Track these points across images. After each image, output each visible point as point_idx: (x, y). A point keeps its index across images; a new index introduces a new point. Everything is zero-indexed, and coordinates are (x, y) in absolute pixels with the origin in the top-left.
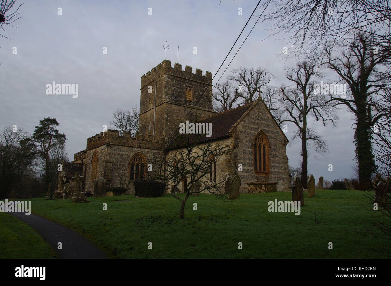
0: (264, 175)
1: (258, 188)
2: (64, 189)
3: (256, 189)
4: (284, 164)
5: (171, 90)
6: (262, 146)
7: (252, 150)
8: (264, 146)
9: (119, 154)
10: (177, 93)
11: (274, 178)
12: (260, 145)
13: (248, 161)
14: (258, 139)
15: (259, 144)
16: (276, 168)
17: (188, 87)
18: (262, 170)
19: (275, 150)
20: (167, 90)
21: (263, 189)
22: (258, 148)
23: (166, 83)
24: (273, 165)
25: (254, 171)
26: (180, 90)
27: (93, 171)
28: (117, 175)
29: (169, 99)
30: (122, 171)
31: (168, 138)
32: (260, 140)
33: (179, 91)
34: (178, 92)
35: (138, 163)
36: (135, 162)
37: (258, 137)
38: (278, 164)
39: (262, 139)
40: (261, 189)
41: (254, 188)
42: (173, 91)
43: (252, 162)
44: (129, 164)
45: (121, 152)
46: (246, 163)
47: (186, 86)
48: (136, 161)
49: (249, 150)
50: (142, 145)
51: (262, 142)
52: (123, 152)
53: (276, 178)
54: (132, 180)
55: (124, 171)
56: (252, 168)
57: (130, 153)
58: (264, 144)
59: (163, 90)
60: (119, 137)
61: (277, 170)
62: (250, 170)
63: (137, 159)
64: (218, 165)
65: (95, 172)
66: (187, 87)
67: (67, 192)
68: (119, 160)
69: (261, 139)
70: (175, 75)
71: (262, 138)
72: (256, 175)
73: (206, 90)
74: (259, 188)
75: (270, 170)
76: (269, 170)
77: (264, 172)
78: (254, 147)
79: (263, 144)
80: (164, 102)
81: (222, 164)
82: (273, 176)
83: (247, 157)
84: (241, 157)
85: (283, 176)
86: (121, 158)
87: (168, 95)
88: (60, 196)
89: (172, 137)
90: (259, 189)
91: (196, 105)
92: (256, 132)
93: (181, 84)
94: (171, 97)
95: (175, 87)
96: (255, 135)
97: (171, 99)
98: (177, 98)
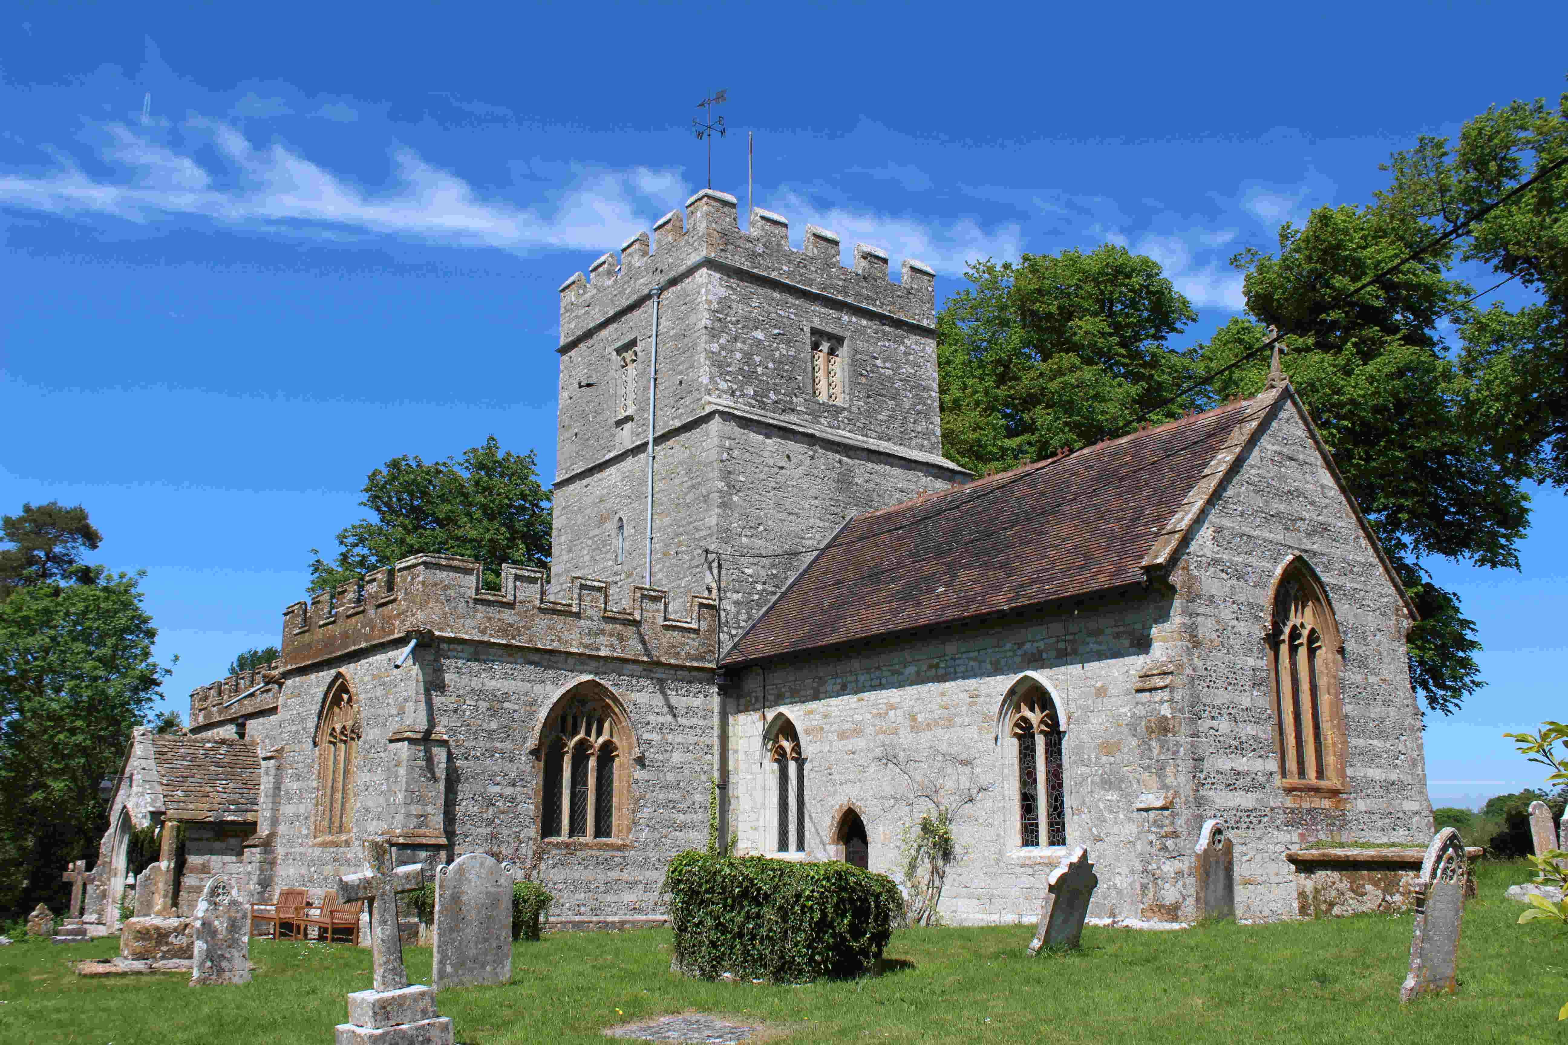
0: (1326, 803)
1: (1369, 888)
2: (200, 914)
3: (1352, 890)
4: (1402, 738)
5: (741, 351)
6: (1303, 640)
7: (1263, 663)
8: (1313, 637)
9: (479, 694)
10: (771, 365)
11: (1367, 817)
12: (1293, 636)
13: (1250, 730)
14: (1285, 603)
15: (1288, 630)
16: (1374, 758)
17: (822, 333)
18: (1311, 772)
19: (1362, 663)
20: (722, 348)
22: (1285, 651)
23: (715, 311)
24: (1361, 742)
25: (1277, 782)
26: (785, 352)
27: (324, 787)
29: (733, 394)
30: (496, 789)
31: (737, 603)
33: (777, 354)
34: (774, 361)
35: (582, 743)
36: (592, 739)
37: (1285, 591)
38: (1378, 737)
40: (1387, 890)
41: (1343, 886)
42: (748, 356)
43: (1268, 731)
44: (535, 752)
45: (493, 683)
46: (1244, 739)
47: (813, 331)
48: (575, 733)
49: (1251, 662)
50: (601, 639)
51: (1301, 620)
52: (506, 682)
53: (1374, 817)
54: (553, 839)
55: (508, 791)
56: (1272, 765)
57: (538, 688)
58: (1313, 631)
59: (702, 345)
60: (482, 597)
61: (1379, 774)
62: (1262, 779)
63: (576, 718)
64: (1079, 747)
65: (339, 795)
66: (817, 337)
67: (214, 933)
68: (485, 726)
70: (756, 271)
71: (1301, 595)
72: (1288, 802)
73: (906, 354)
74: (1373, 883)
75: (1349, 772)
76: (1342, 774)
77: (1322, 784)
78: (1268, 649)
79: (1307, 632)
80: (708, 409)
82: (1362, 805)
83: (1246, 702)
84: (1217, 702)
85: (1405, 806)
86: (494, 713)
87: (728, 373)
88: (164, 948)
89: (756, 596)
90: (1379, 893)
91: (864, 430)
92: (1275, 567)
93: (788, 318)
94: (743, 385)
95: (759, 335)
96: (1274, 581)
97: (743, 395)
98: (769, 390)
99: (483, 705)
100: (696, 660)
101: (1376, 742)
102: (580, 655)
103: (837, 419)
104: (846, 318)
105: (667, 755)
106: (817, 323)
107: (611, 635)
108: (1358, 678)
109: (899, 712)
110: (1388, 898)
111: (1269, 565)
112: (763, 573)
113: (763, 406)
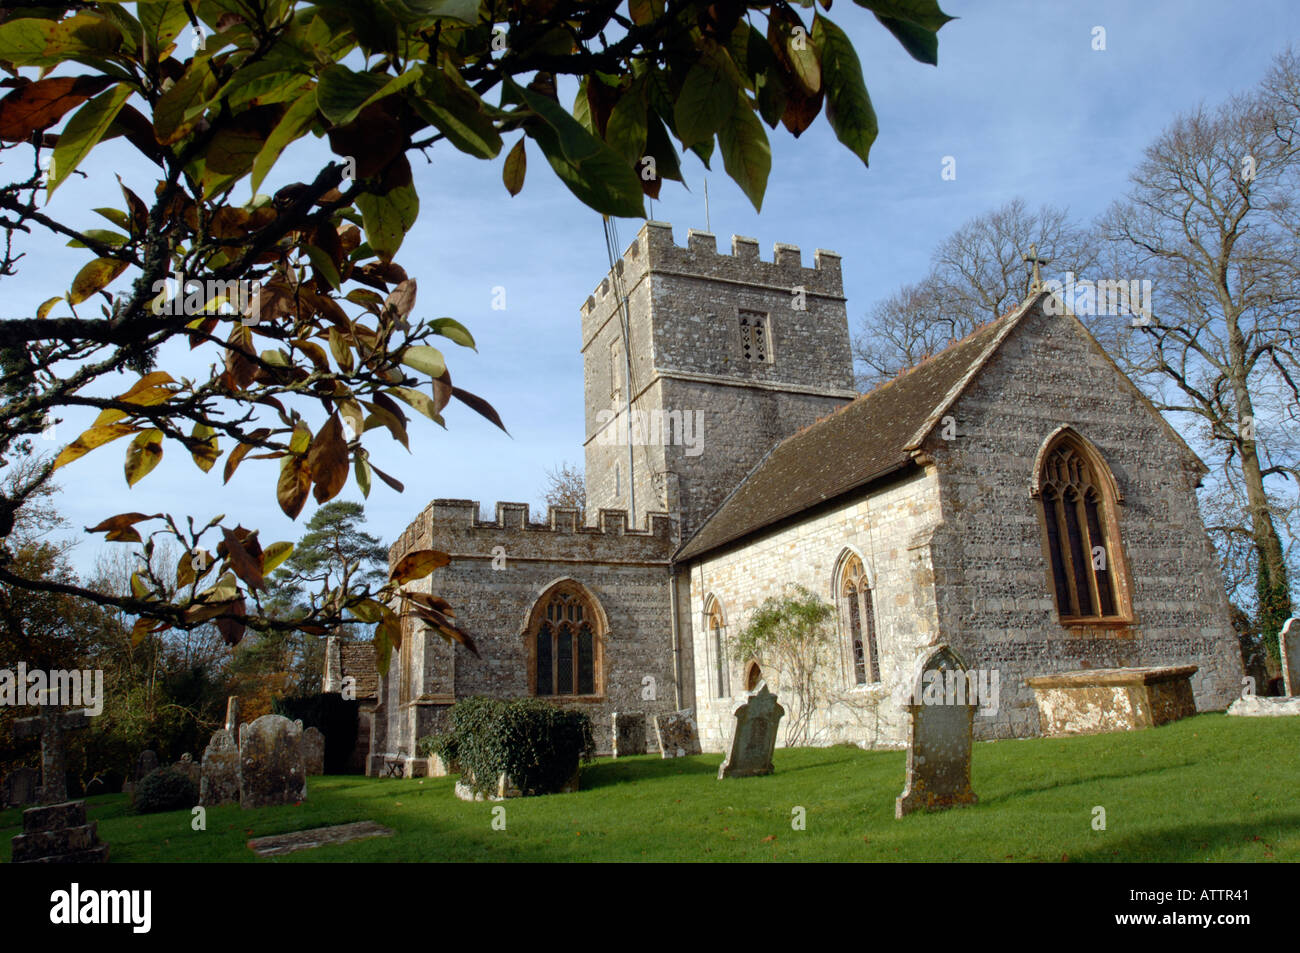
0: (1111, 636)
1: (1090, 706)
3: (1077, 708)
4: (1197, 573)
5: (682, 332)
6: (1080, 497)
7: (1034, 520)
8: (1089, 496)
9: (481, 595)
10: (707, 340)
11: (1158, 646)
12: (1069, 495)
13: (1021, 576)
14: (1058, 469)
15: (1063, 490)
16: (1165, 593)
17: (749, 312)
18: (1098, 611)
19: (1145, 512)
20: (666, 332)
21: (1120, 709)
22: (1061, 508)
23: (659, 306)
24: (1149, 580)
25: (1054, 617)
26: (718, 329)
28: (479, 677)
29: (677, 364)
30: (497, 663)
32: (1065, 472)
33: (712, 331)
34: (710, 337)
35: (565, 625)
36: (553, 621)
37: (1055, 458)
38: (1169, 575)
39: (1074, 467)
40: (1105, 708)
41: (1072, 705)
42: (688, 335)
43: (1043, 575)
44: (527, 632)
45: (492, 586)
46: (1014, 584)
47: (741, 311)
48: (559, 617)
49: (1019, 519)
50: (575, 549)
51: (1076, 481)
52: (502, 586)
53: (1169, 645)
54: (545, 697)
55: (507, 663)
56: (1048, 604)
57: (528, 588)
58: (1087, 486)
59: (649, 332)
60: (480, 526)
61: (1172, 607)
62: (1037, 617)
63: (559, 607)
64: (883, 601)
66: (745, 315)
68: (486, 618)
69: (1070, 469)
70: (691, 274)
71: (1075, 460)
72: (1067, 635)
74: (1094, 702)
75: (1137, 606)
77: (1111, 619)
78: (1039, 507)
79: (1085, 489)
80: (657, 377)
81: (901, 600)
82: (1152, 633)
83: (1016, 553)
85: (1207, 632)
86: (493, 610)
87: (672, 349)
89: (700, 509)
91: (789, 378)
92: (1043, 439)
93: (719, 304)
94: (684, 356)
95: (696, 319)
96: (1041, 451)
97: (685, 364)
98: (706, 358)
99: (484, 603)
100: (654, 559)
101: (1165, 580)
102: (559, 561)
103: (764, 372)
104: (766, 299)
105: (633, 630)
106: (743, 304)
107: (583, 545)
108: (1143, 526)
109: (776, 584)
110: (1106, 714)
111: (1037, 437)
112: (705, 492)
113: (702, 370)
